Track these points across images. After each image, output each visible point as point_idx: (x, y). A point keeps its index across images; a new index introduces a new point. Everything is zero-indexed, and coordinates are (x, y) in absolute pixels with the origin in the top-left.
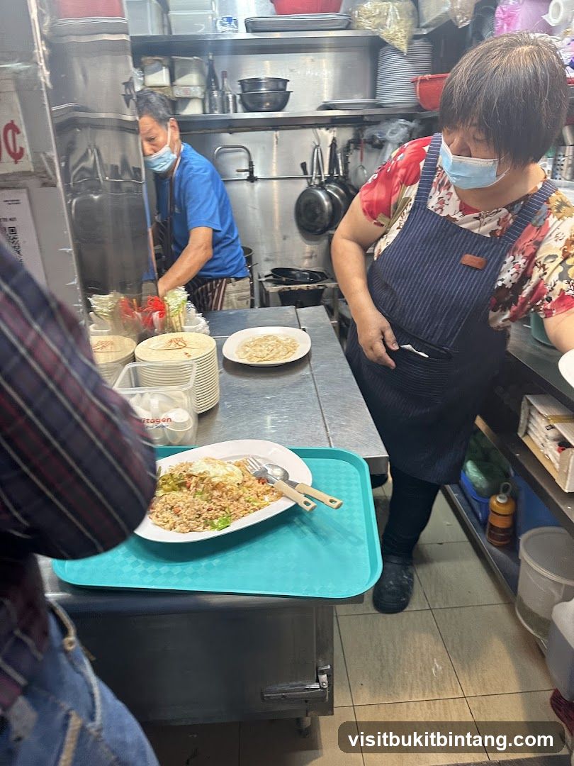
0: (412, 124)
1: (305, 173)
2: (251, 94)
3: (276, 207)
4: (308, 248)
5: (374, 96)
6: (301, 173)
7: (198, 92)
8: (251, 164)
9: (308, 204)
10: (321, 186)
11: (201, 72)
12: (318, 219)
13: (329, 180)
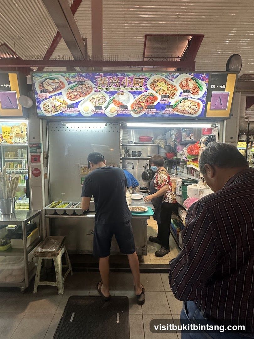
0: (166, 160)
1: (144, 168)
2: (134, 154)
3: (136, 174)
4: (144, 183)
5: (158, 153)
6: (143, 168)
7: (124, 153)
8: (133, 166)
9: (145, 174)
10: (147, 171)
11: (125, 149)
12: (147, 177)
13: (149, 170)
